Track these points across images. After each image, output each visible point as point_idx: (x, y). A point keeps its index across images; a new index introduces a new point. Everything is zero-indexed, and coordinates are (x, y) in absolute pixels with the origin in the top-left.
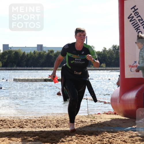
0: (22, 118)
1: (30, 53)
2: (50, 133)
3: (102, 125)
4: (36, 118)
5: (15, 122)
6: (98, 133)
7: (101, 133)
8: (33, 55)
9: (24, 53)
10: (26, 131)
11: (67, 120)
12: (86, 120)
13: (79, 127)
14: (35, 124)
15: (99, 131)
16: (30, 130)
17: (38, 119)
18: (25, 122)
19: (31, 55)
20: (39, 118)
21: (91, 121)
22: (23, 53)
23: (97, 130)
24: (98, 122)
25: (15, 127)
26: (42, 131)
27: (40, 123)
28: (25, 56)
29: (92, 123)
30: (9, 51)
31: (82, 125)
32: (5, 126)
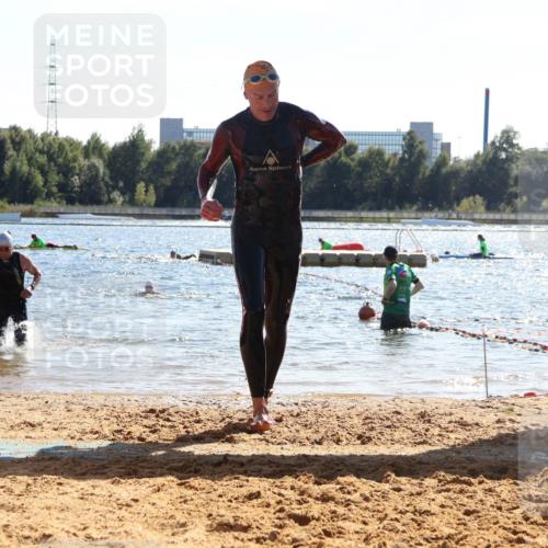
0: (229, 404)
2: (337, 465)
4: (283, 405)
5: (202, 417)
10: (244, 453)
11: (404, 419)
12: (477, 419)
13: (451, 443)
14: (278, 429)
16: (262, 450)
17: (290, 408)
18: (241, 420)
20: (297, 404)
21: (498, 421)
26: (304, 456)
27: (298, 427)
29: (502, 431)
30: (185, 145)
31: (462, 437)
32: (165, 432)
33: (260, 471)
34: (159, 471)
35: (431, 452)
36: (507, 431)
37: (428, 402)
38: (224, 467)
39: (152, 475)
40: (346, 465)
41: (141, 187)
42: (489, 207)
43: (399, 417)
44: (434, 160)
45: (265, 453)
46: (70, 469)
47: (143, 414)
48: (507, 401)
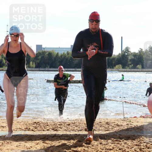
0: (56, 120)
1: (64, 53)
3: (139, 129)
5: (49, 124)
6: (135, 138)
7: (138, 137)
8: (66, 56)
9: (58, 53)
10: (60, 134)
11: (102, 124)
12: (121, 124)
13: (115, 130)
14: (69, 127)
15: (136, 135)
16: (65, 133)
17: (72, 122)
18: (59, 125)
19: (64, 56)
21: (127, 124)
22: (56, 54)
23: (133, 135)
24: (134, 126)
25: (49, 130)
26: (76, 134)
27: (74, 126)
28: (59, 57)
29: (128, 127)
30: (43, 52)
31: (117, 129)
32: (39, 128)
33: (64, 138)
34: (37, 139)
35: (109, 133)
37: (108, 119)
38: (55, 137)
39: (35, 140)
41: (31, 63)
42: (123, 68)
43: (101, 123)
45: (66, 134)
46: (14, 139)
47: (33, 124)
48: (129, 119)
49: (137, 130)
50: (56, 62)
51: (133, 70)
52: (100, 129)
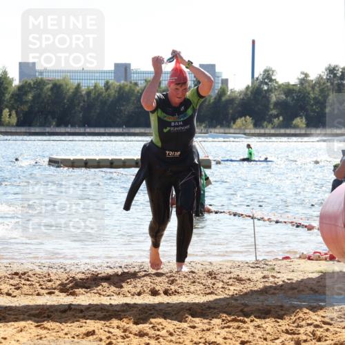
0: (72, 268)
1: (95, 86)
2: (150, 310)
3: (296, 289)
4: (111, 268)
5: (52, 278)
6: (283, 312)
7: (291, 311)
8: (102, 93)
10: (83, 303)
11: (197, 276)
12: (249, 276)
13: (231, 294)
15: (288, 305)
17: (115, 270)
19: (97, 94)
20: (121, 267)
21: (264, 277)
22: (74, 87)
23: (279, 304)
24: (283, 281)
26: (127, 304)
28: (82, 96)
29: (267, 284)
30: (37, 81)
31: (238, 289)
32: (26, 289)
33: (95, 315)
34: (21, 317)
35: (216, 300)
36: (270, 284)
37: (214, 264)
38: (70, 313)
39: (16, 320)
40: (157, 311)
41: (6, 112)
42: (256, 125)
43: (194, 275)
44: (216, 91)
45: (98, 303)
47: (10, 276)
48: (270, 263)
49: (290, 292)
50: (73, 111)
51: (282, 131)
52: (192, 289)
